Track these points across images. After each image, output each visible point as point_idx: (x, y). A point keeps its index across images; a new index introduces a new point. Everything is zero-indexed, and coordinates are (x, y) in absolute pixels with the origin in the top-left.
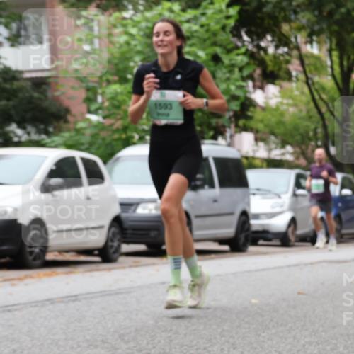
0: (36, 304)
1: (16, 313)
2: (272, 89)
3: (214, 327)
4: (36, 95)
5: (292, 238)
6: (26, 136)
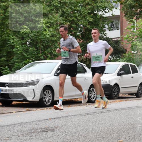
0: (116, 110)
1: (110, 113)
4: (116, 45)
6: (113, 58)
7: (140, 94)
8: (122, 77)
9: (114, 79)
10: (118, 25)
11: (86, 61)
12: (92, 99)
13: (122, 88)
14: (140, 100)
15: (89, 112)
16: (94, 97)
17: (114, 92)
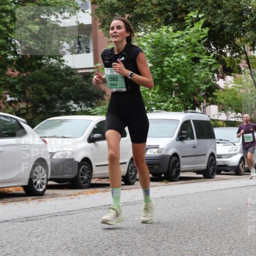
1: (73, 215)
2: (229, 78)
3: (195, 224)
4: (85, 83)
5: (242, 170)
6: (79, 108)
7: (132, 179)
8: (96, 145)
9: (82, 149)
10: (89, 44)
11: (27, 113)
12: (38, 188)
13: (97, 166)
14: (132, 190)
15: (30, 216)
16: (43, 184)
17: (82, 175)
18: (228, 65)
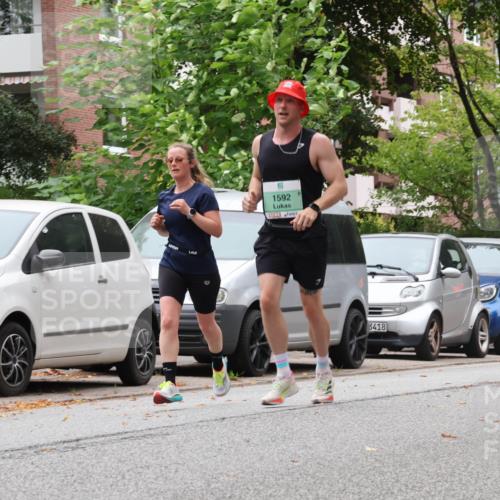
0: (10, 453)
5: (436, 346)
7: (142, 369)
10: (30, 7)
13: (47, 335)
18: (404, 70)
